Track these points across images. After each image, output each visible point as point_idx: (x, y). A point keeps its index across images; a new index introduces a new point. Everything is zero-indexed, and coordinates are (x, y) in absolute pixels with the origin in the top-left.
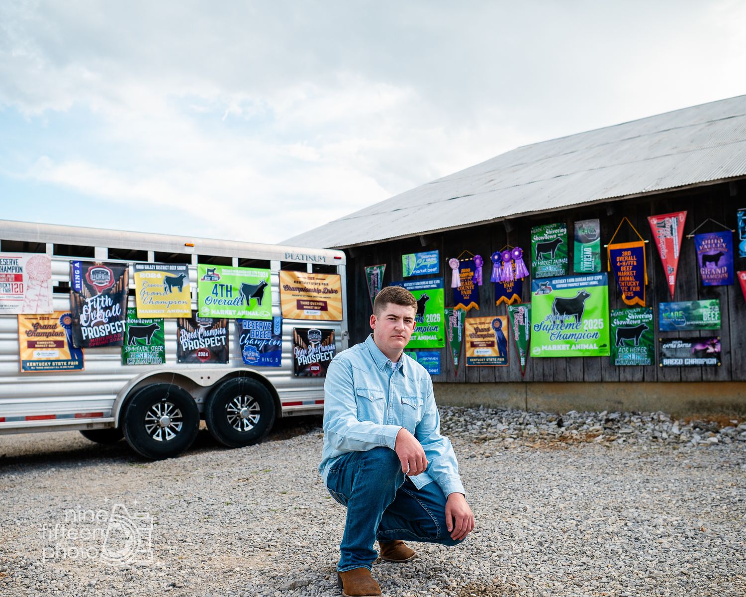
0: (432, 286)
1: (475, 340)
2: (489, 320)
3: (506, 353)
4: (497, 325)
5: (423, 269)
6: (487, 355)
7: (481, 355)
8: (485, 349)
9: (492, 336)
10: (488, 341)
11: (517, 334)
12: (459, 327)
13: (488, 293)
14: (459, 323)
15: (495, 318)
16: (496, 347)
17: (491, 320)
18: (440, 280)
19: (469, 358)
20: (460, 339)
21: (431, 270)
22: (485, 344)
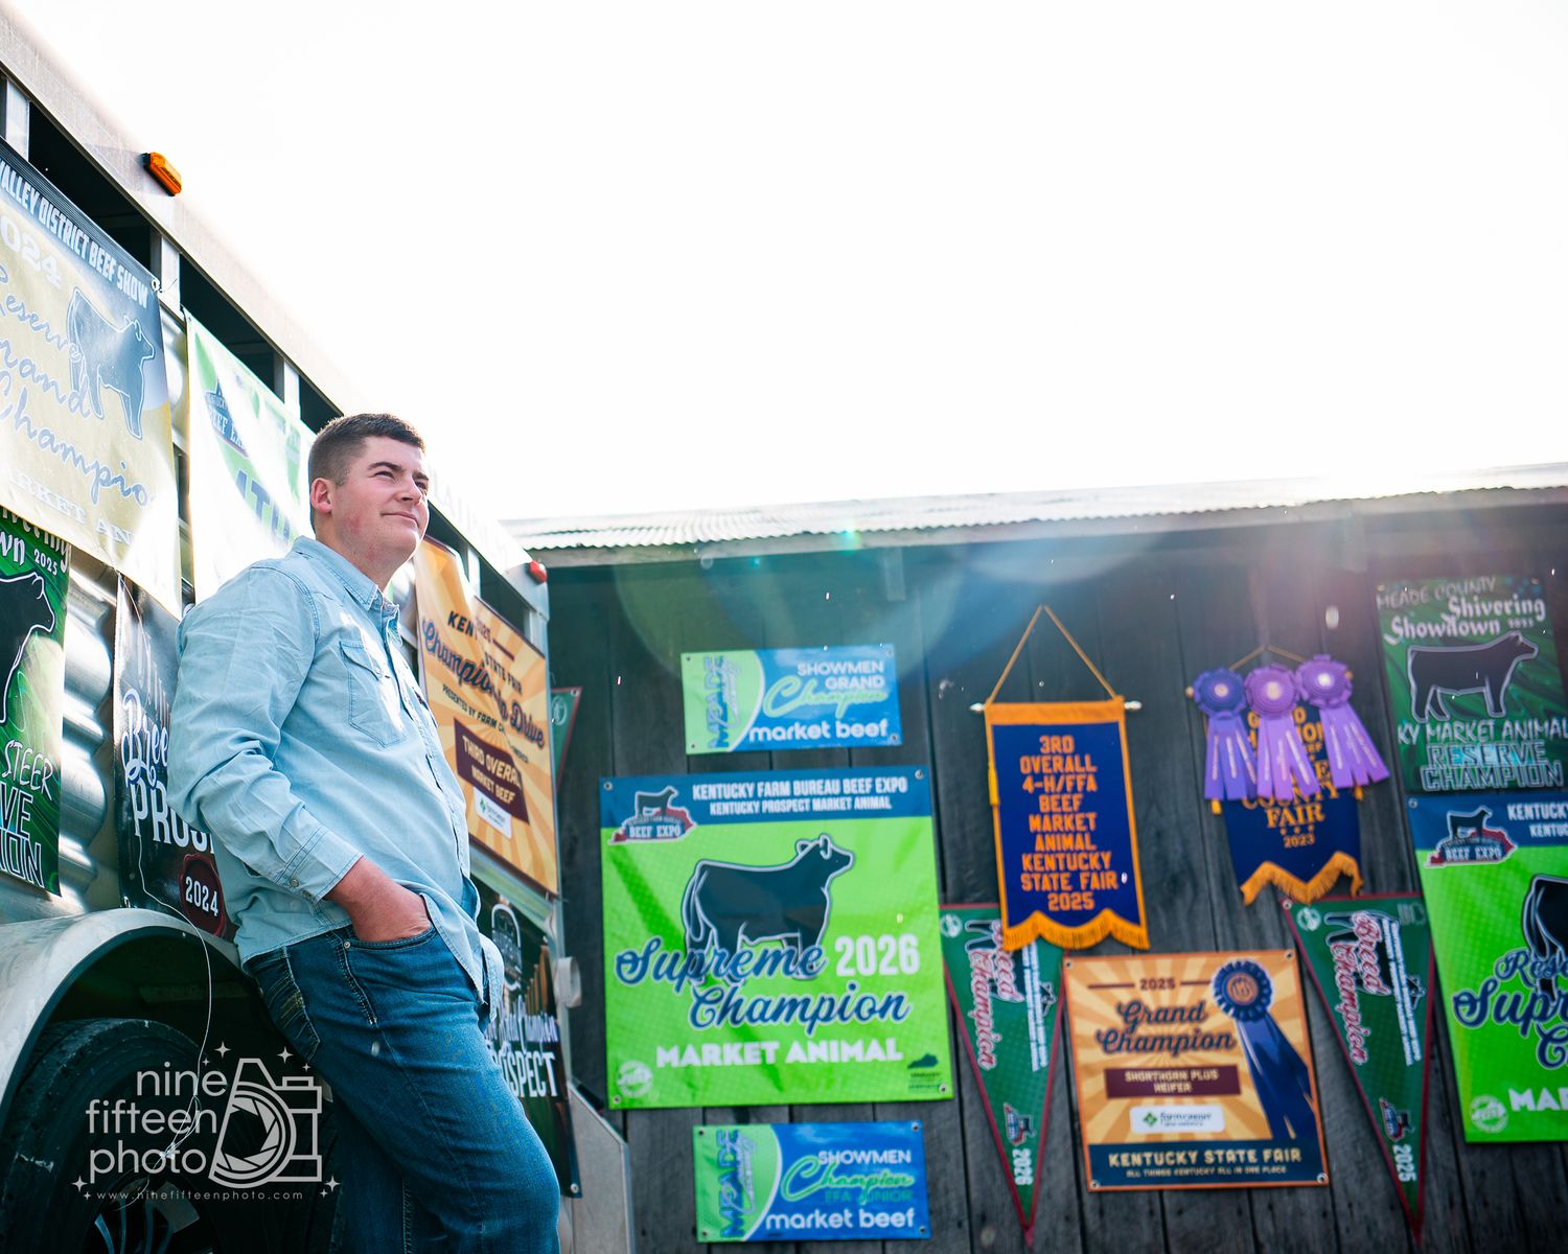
0: (862, 804)
1: (1129, 1061)
2: (1199, 966)
3: (1306, 1126)
4: (1244, 991)
5: (805, 723)
6: (1205, 1131)
7: (1171, 1132)
8: (1190, 1106)
9: (1222, 1041)
10: (1202, 1069)
11: (1356, 1035)
12: (1034, 1001)
13: (1178, 847)
14: (1032, 980)
15: (1233, 959)
16: (1249, 1095)
17: (1206, 967)
18: (911, 780)
19: (1101, 1151)
20: (1039, 1057)
21: (857, 731)
22: (1183, 1081)
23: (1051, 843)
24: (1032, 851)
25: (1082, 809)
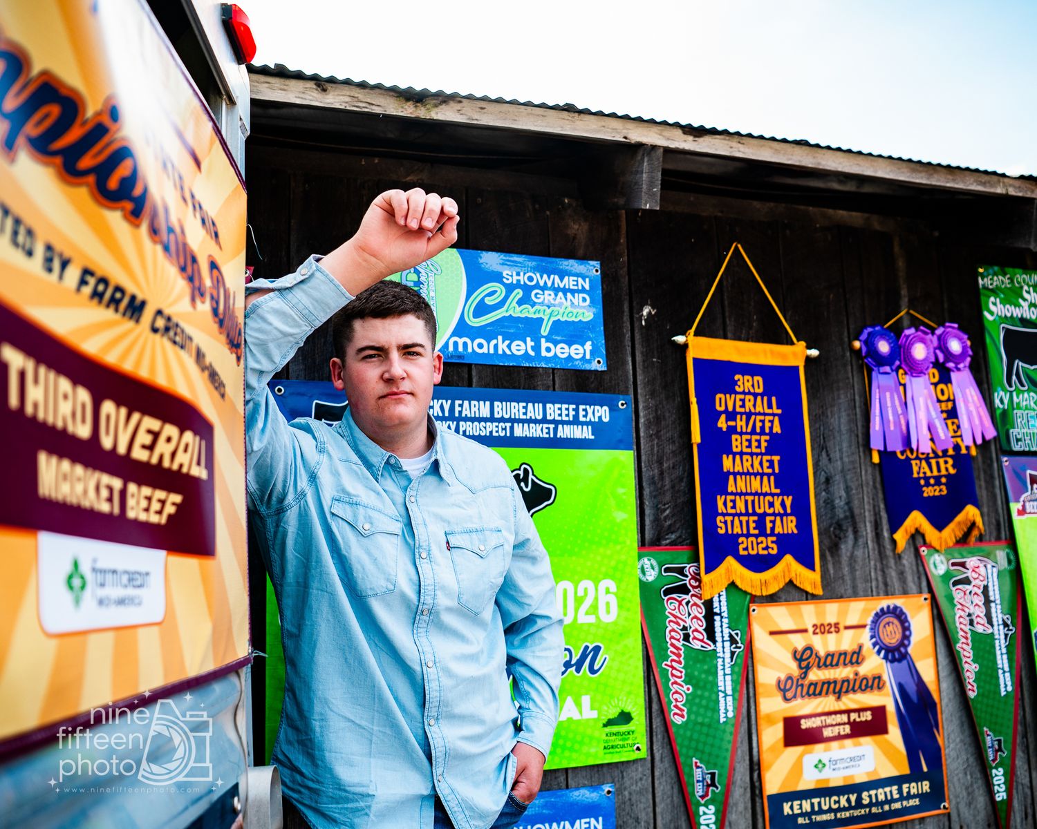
0: (565, 432)
1: (802, 707)
2: (859, 610)
3: (934, 758)
4: (892, 634)
5: (510, 337)
9: (874, 683)
10: (859, 711)
12: (723, 649)
13: (843, 493)
14: (722, 628)
15: (885, 603)
16: (894, 733)
17: (865, 611)
18: (613, 409)
19: (777, 801)
21: (562, 351)
22: (844, 724)
23: (741, 484)
24: (725, 492)
25: (769, 451)
